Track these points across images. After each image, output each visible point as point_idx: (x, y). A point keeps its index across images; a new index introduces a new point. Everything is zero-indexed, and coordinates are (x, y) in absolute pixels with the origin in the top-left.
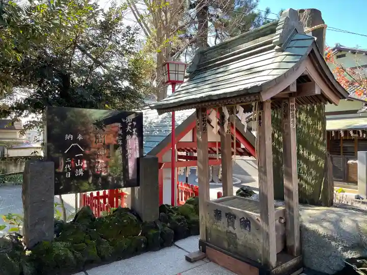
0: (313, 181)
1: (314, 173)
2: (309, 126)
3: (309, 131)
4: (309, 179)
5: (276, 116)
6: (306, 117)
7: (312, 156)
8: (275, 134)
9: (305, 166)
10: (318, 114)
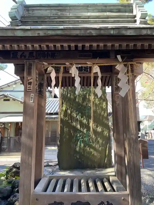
0: (100, 148)
1: (100, 141)
2: (96, 105)
3: (96, 109)
4: (97, 146)
5: (69, 95)
6: (94, 98)
7: (99, 128)
8: (68, 110)
9: (94, 136)
10: (103, 96)
